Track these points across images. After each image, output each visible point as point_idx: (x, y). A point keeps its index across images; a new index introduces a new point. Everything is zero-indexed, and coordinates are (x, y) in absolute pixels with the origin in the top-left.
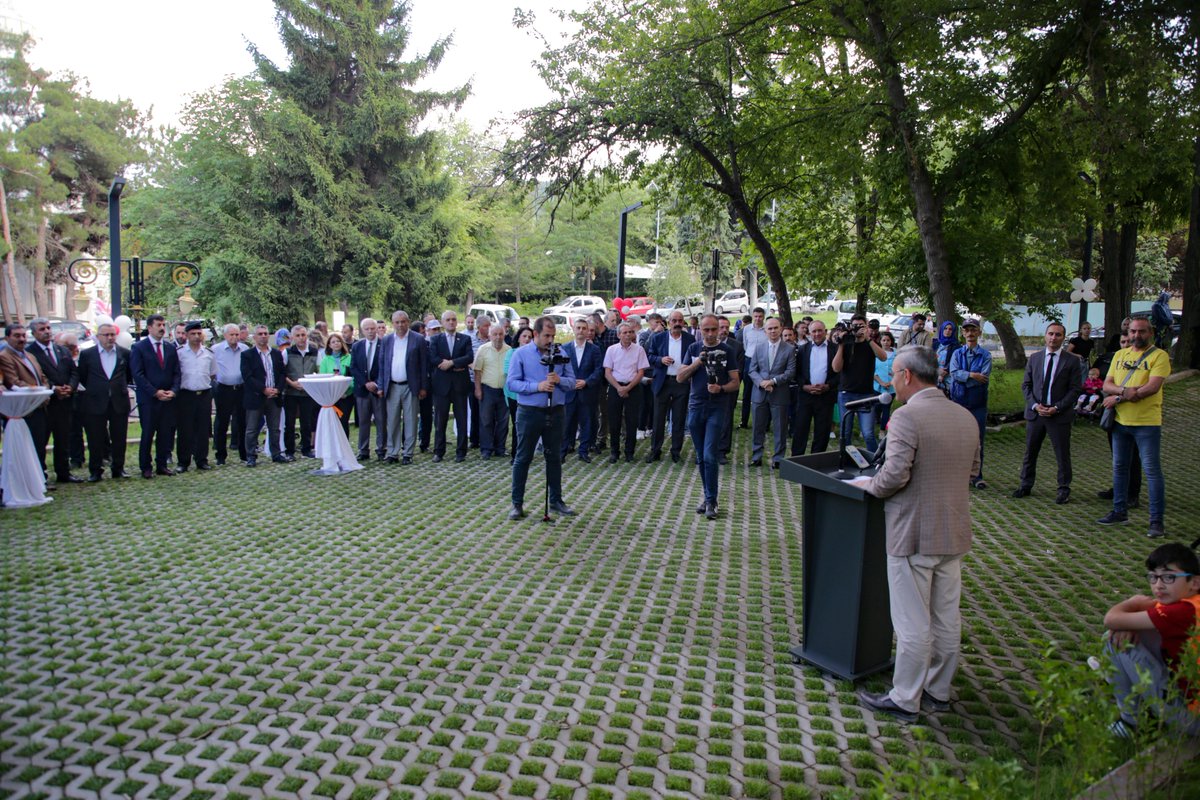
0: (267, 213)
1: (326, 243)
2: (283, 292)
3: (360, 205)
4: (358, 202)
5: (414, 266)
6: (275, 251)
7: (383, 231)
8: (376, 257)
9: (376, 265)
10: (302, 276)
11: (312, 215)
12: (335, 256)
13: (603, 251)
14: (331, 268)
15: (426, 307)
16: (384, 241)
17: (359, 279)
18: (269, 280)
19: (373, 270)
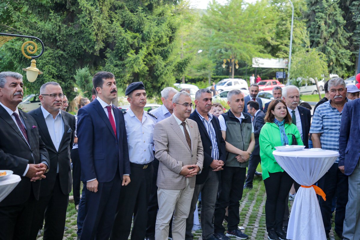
0: (52, 12)
1: (97, 35)
2: (61, 71)
3: (116, 9)
4: (114, 6)
5: (155, 54)
6: (55, 40)
7: (136, 26)
8: (132, 46)
9: (133, 51)
10: (74, 59)
11: (89, 14)
12: (102, 45)
13: (244, 49)
14: (97, 54)
15: (163, 84)
16: (137, 34)
17: (119, 62)
18: (52, 62)
19: (131, 55)
